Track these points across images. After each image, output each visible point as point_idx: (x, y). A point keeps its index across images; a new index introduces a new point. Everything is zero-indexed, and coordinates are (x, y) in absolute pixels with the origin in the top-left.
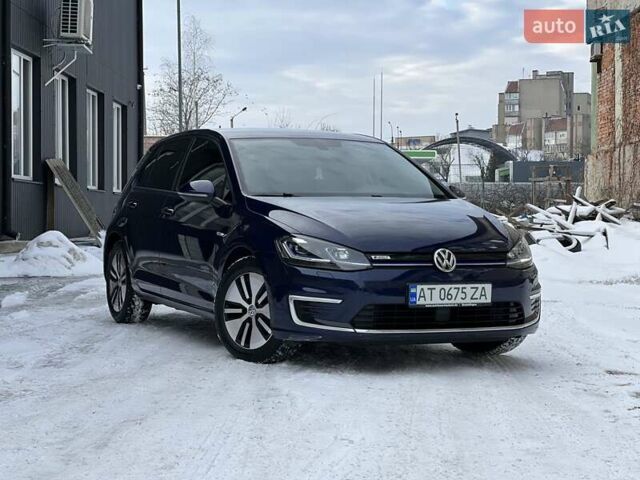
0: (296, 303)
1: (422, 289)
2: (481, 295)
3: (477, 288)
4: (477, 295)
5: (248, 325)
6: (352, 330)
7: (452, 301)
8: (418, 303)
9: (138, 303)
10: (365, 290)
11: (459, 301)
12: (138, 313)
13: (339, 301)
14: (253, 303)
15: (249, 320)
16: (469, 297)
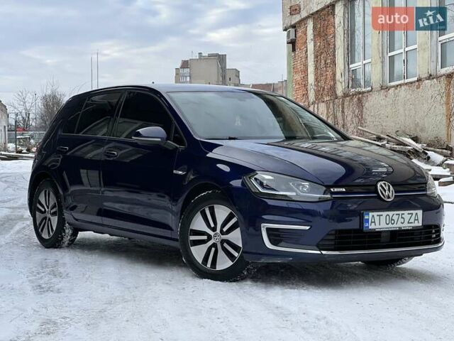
0: (268, 230)
1: (373, 216)
2: (415, 220)
3: (412, 214)
4: (412, 220)
5: (213, 249)
6: (319, 252)
7: (395, 226)
8: (370, 227)
9: (68, 231)
10: (325, 217)
11: (399, 225)
12: (67, 239)
13: (308, 228)
14: (218, 231)
15: (214, 245)
16: (406, 221)
